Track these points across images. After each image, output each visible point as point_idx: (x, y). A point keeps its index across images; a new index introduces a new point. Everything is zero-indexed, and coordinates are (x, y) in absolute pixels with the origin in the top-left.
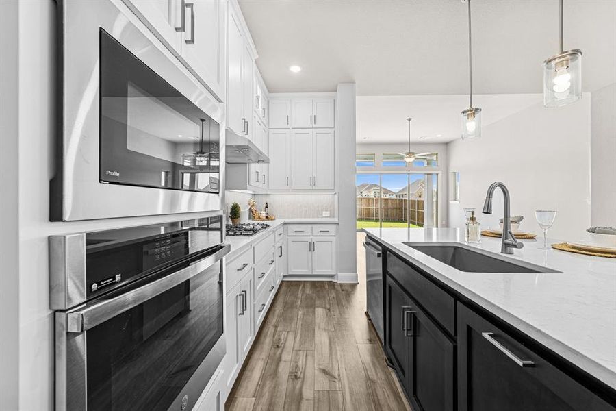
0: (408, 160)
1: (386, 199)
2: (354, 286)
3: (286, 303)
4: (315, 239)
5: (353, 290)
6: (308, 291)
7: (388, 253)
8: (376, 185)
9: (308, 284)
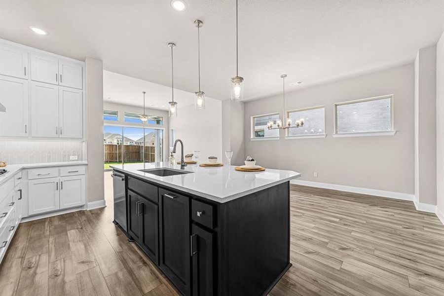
0: (143, 120)
1: (127, 146)
2: (102, 209)
3: (31, 238)
4: (62, 179)
5: (101, 212)
6: (56, 223)
7: (129, 177)
8: (118, 135)
9: (56, 218)
